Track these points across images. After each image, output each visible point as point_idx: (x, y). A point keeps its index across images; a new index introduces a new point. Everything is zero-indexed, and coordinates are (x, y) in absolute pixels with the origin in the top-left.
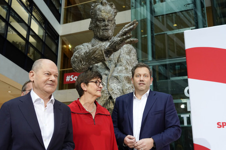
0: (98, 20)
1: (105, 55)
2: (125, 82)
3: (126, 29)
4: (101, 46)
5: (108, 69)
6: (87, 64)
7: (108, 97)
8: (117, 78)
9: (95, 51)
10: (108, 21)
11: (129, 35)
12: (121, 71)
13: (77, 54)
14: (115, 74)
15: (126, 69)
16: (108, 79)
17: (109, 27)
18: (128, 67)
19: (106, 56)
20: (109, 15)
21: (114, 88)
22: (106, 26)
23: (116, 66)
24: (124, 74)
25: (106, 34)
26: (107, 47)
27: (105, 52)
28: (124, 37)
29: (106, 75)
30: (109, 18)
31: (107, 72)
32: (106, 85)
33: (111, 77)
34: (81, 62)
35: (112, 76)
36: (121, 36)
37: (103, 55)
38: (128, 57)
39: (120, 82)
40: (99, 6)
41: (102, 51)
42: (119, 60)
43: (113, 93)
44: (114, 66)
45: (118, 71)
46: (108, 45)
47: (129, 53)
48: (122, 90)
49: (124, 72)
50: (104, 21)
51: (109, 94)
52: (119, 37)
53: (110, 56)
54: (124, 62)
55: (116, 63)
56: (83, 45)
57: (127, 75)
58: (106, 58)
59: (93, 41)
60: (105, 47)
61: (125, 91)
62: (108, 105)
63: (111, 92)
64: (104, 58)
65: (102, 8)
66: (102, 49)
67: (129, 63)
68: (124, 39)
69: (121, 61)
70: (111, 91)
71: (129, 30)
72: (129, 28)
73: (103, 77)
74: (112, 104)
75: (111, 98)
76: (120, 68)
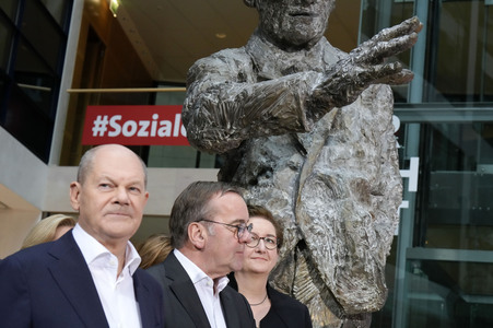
1: (305, 112)
2: (353, 197)
3: (386, 44)
4: (295, 84)
5: (300, 148)
6: (244, 132)
7: (294, 242)
8: (327, 181)
11: (392, 66)
12: (342, 160)
13: (209, 97)
14: (322, 169)
15: (360, 154)
16: (298, 182)
17: (314, 8)
18: (365, 147)
19: (308, 116)
21: (314, 215)
22: (306, 2)
23: (326, 143)
24: (350, 173)
25: (303, 30)
26: (314, 87)
27: (306, 103)
28: (377, 68)
29: (294, 168)
31: (296, 158)
32: (290, 201)
33: (308, 179)
35: (312, 175)
36: (366, 62)
37: (300, 114)
38: (367, 114)
39: (335, 197)
41: (297, 98)
43: (312, 229)
44: (321, 141)
45: (333, 158)
46: (319, 82)
47: (372, 100)
48: (343, 225)
49: (352, 162)
51: (299, 231)
52: (358, 63)
53: (321, 116)
54: (354, 131)
55: (327, 132)
56: (221, 58)
57: (359, 175)
58: (307, 124)
59: (256, 43)
60: (309, 87)
61: (349, 228)
62: (292, 266)
63: (304, 228)
64: (301, 122)
66: (300, 92)
67: (369, 133)
68: (374, 73)
69: (342, 127)
70: (307, 222)
71: (393, 49)
72: (394, 42)
73: (285, 176)
74: (303, 264)
75: (302, 244)
76: (339, 149)
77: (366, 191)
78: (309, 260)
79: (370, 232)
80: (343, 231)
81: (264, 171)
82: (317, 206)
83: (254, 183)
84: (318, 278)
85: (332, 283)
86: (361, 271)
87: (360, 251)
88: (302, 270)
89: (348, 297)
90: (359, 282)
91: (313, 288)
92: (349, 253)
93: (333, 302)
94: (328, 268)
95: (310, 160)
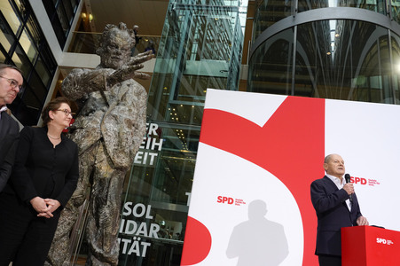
0: (109, 44)
1: (106, 83)
2: (125, 125)
4: (103, 72)
5: (107, 104)
6: (82, 89)
7: (99, 138)
8: (115, 117)
9: (95, 76)
10: (122, 49)
11: (140, 65)
12: (123, 111)
14: (114, 113)
15: (130, 110)
16: (104, 116)
17: (121, 57)
18: (132, 108)
19: (108, 85)
20: (125, 43)
21: (108, 129)
22: (118, 54)
23: (118, 104)
24: (125, 116)
26: (111, 74)
27: (107, 79)
28: (135, 66)
29: (103, 111)
30: (124, 45)
31: (105, 108)
32: (100, 122)
33: (108, 115)
34: (75, 85)
35: (110, 114)
36: (131, 65)
37: (104, 83)
38: (136, 98)
39: (118, 123)
40: (116, 29)
41: (104, 77)
42: (123, 98)
43: (106, 134)
44: (116, 103)
45: (119, 110)
47: (138, 94)
48: (119, 133)
49: (126, 113)
50: (117, 47)
51: (101, 134)
52: (128, 65)
53: (113, 85)
54: (129, 102)
55: (119, 100)
57: (128, 117)
58: (107, 87)
60: (109, 74)
61: (121, 135)
62: (97, 147)
63: (103, 133)
64: (104, 86)
65: (119, 31)
66: (105, 75)
67: (135, 105)
68: (133, 68)
69: (125, 100)
70: (105, 131)
71: (141, 60)
73: (99, 113)
74: (101, 147)
75: (102, 139)
76: (122, 107)
77: (130, 124)
78: (104, 146)
79: (129, 137)
80: (119, 135)
81: (92, 111)
82: (110, 126)
83: (87, 115)
84: (107, 154)
85: (111, 155)
86: (123, 151)
87: (124, 144)
88: (101, 149)
89: (117, 160)
90: (122, 155)
91: (104, 156)
92: (119, 144)
93: (111, 162)
94: (111, 149)
95: (110, 108)
